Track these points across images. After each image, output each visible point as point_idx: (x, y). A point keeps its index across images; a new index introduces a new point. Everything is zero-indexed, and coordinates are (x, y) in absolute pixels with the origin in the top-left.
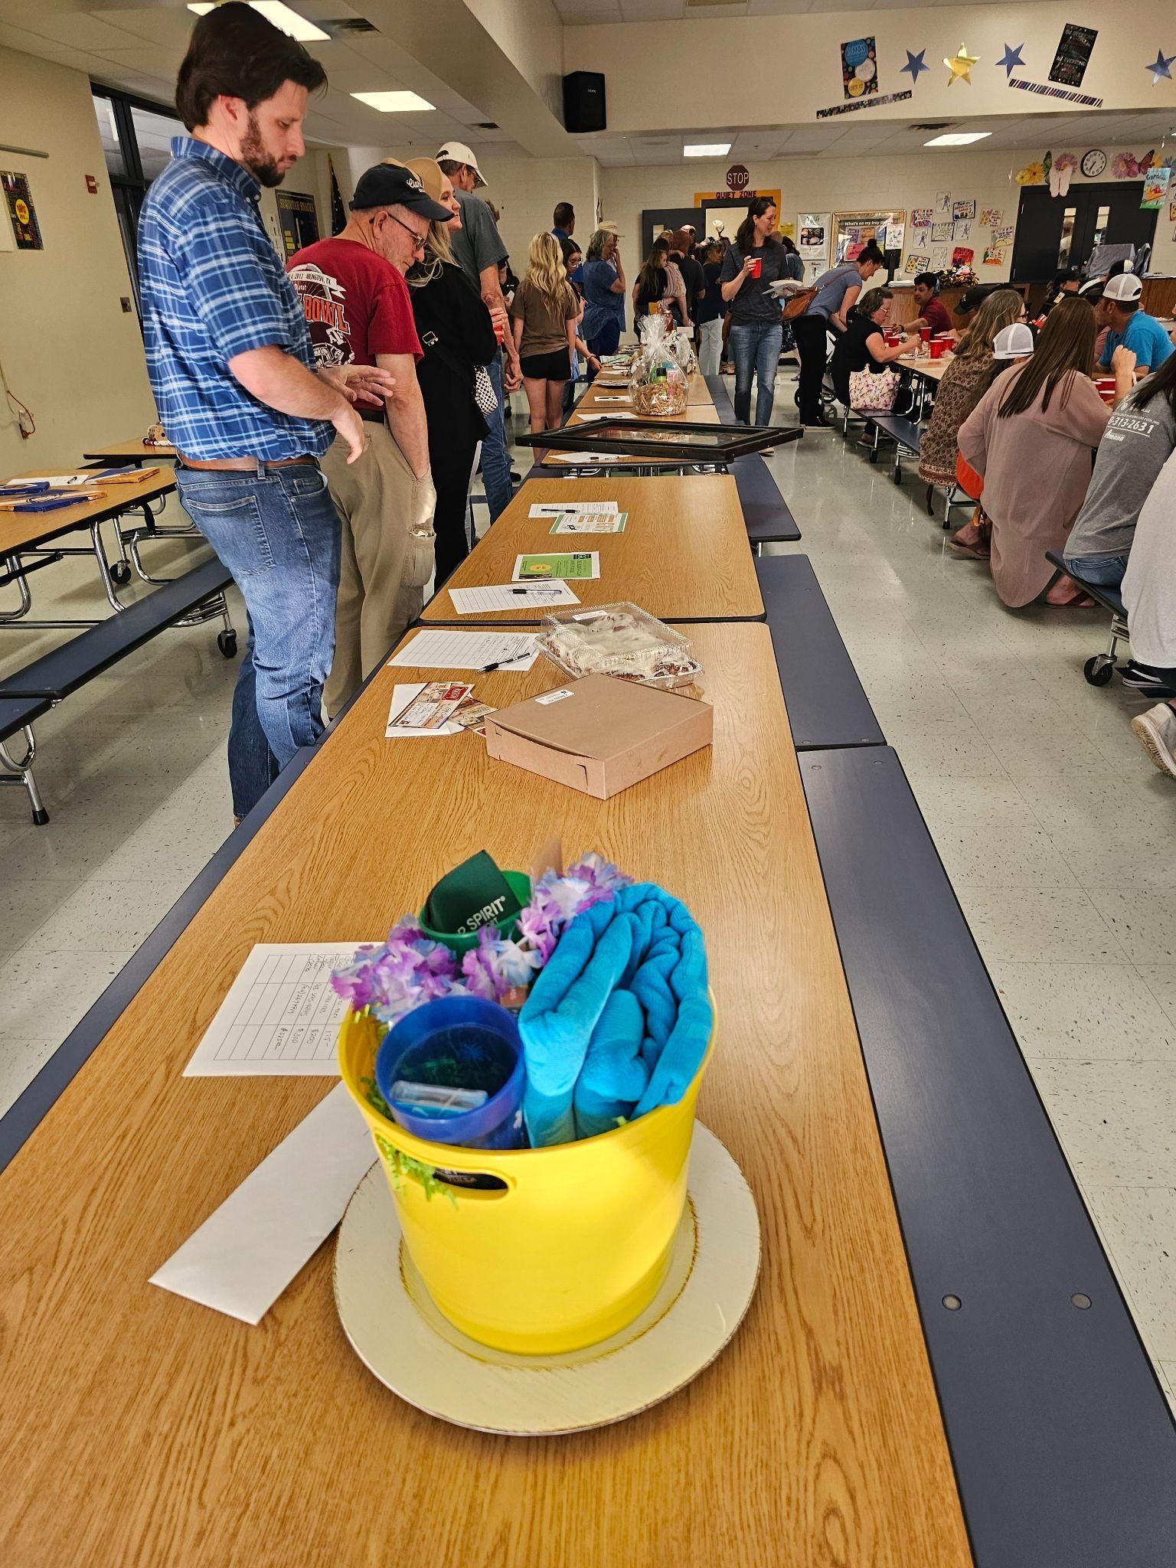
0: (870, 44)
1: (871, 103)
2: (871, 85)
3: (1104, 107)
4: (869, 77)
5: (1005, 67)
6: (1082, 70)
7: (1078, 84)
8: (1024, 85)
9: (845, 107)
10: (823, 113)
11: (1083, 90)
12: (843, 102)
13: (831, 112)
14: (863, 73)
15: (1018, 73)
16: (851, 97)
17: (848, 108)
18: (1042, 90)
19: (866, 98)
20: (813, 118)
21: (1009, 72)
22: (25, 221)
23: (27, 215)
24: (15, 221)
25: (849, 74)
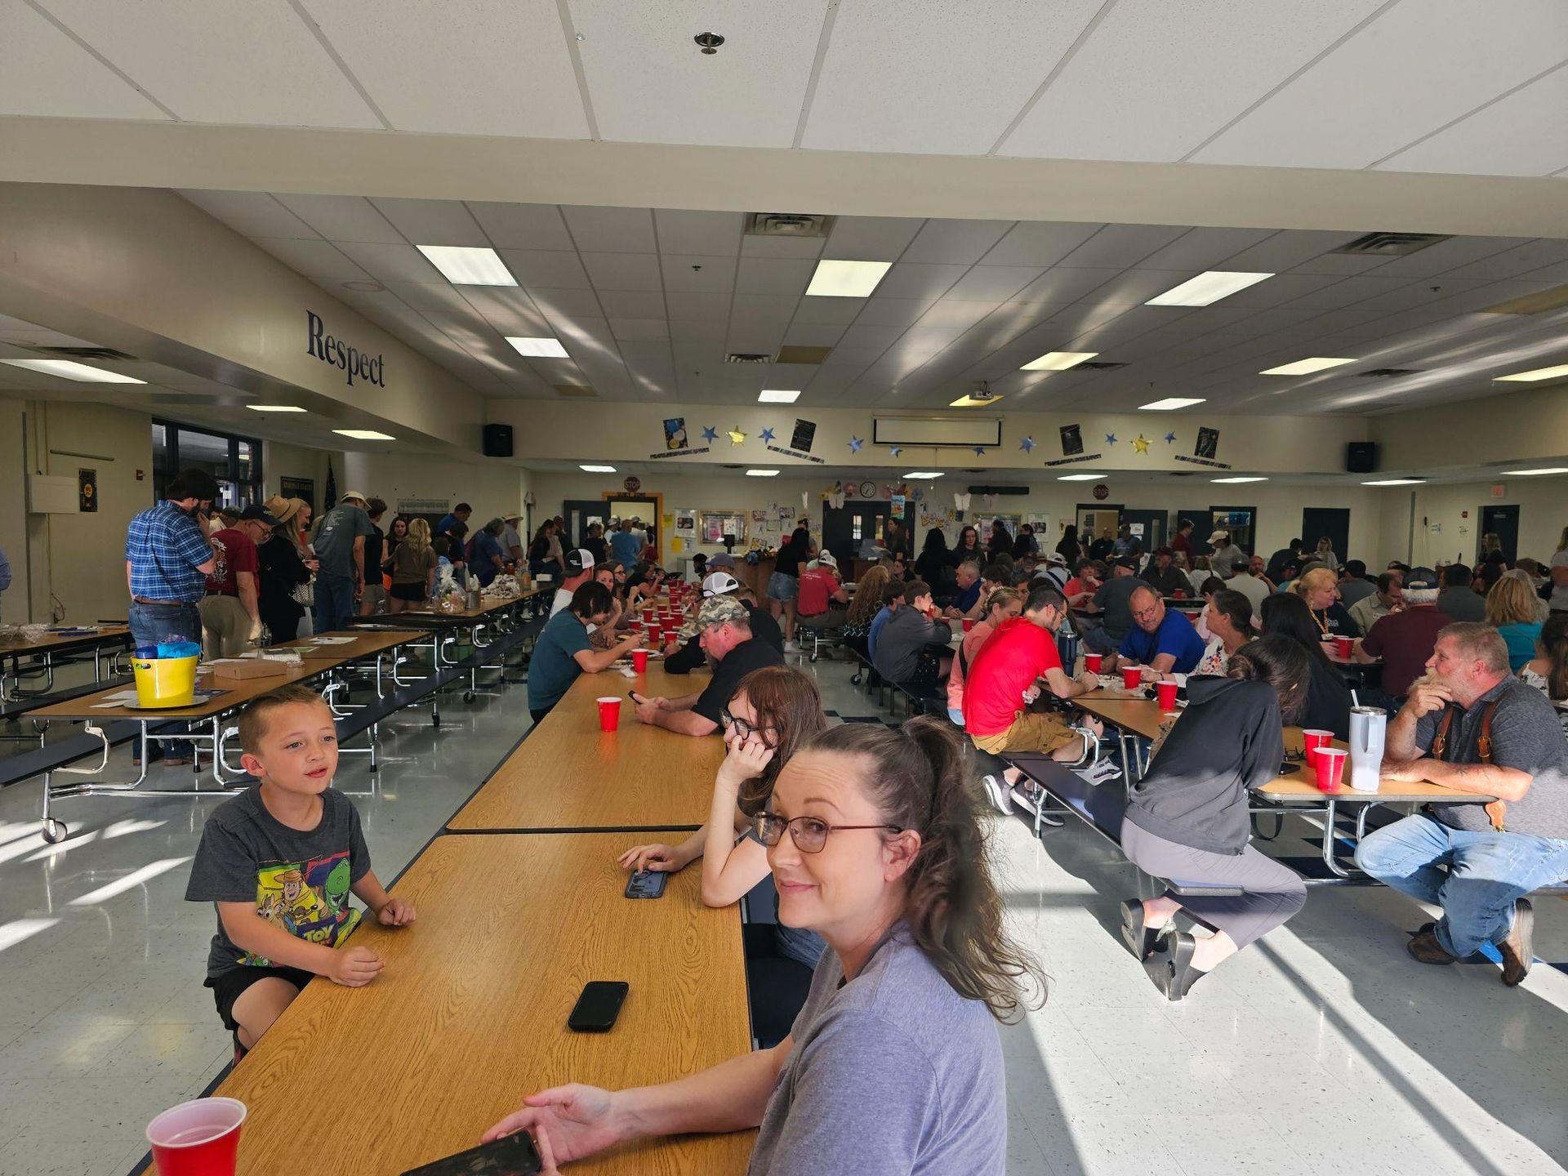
0: (681, 422)
1: (684, 453)
2: (683, 443)
3: (825, 464)
4: (682, 439)
5: (764, 440)
6: (810, 444)
7: (808, 451)
8: (776, 449)
9: (668, 454)
10: (653, 456)
11: (810, 454)
12: (666, 451)
13: (659, 456)
14: (678, 437)
15: (771, 442)
16: (671, 449)
17: (669, 455)
18: (788, 453)
19: (681, 450)
20: (648, 459)
21: (767, 441)
22: (89, 496)
23: (91, 493)
24: (82, 496)
25: (669, 437)
